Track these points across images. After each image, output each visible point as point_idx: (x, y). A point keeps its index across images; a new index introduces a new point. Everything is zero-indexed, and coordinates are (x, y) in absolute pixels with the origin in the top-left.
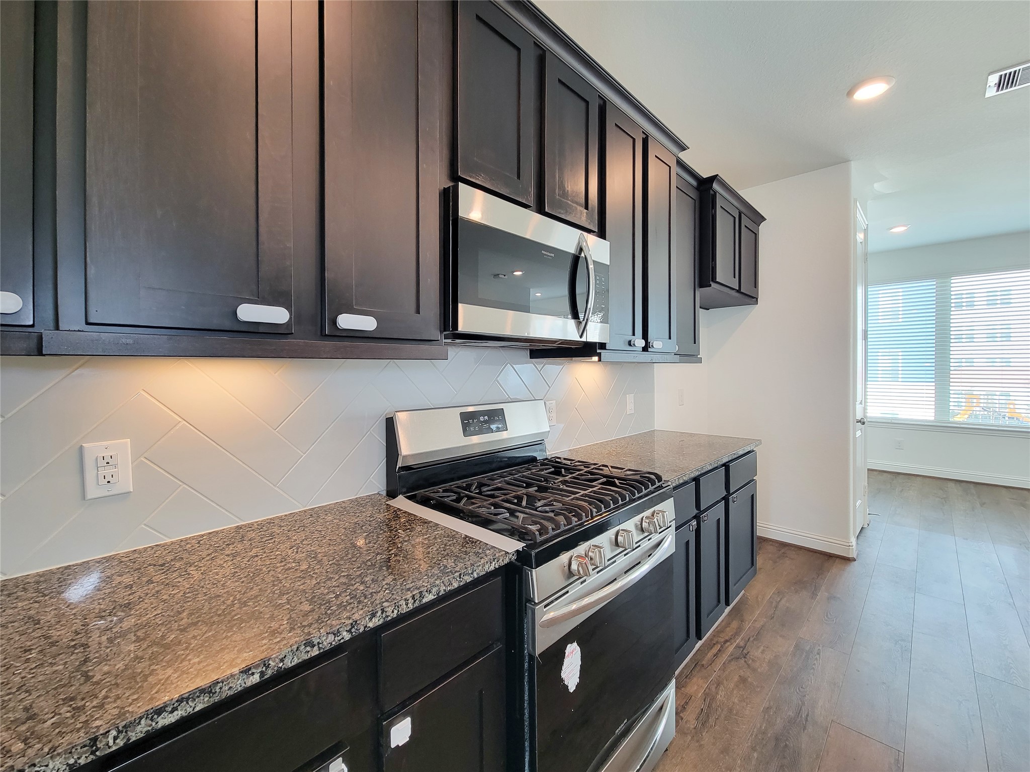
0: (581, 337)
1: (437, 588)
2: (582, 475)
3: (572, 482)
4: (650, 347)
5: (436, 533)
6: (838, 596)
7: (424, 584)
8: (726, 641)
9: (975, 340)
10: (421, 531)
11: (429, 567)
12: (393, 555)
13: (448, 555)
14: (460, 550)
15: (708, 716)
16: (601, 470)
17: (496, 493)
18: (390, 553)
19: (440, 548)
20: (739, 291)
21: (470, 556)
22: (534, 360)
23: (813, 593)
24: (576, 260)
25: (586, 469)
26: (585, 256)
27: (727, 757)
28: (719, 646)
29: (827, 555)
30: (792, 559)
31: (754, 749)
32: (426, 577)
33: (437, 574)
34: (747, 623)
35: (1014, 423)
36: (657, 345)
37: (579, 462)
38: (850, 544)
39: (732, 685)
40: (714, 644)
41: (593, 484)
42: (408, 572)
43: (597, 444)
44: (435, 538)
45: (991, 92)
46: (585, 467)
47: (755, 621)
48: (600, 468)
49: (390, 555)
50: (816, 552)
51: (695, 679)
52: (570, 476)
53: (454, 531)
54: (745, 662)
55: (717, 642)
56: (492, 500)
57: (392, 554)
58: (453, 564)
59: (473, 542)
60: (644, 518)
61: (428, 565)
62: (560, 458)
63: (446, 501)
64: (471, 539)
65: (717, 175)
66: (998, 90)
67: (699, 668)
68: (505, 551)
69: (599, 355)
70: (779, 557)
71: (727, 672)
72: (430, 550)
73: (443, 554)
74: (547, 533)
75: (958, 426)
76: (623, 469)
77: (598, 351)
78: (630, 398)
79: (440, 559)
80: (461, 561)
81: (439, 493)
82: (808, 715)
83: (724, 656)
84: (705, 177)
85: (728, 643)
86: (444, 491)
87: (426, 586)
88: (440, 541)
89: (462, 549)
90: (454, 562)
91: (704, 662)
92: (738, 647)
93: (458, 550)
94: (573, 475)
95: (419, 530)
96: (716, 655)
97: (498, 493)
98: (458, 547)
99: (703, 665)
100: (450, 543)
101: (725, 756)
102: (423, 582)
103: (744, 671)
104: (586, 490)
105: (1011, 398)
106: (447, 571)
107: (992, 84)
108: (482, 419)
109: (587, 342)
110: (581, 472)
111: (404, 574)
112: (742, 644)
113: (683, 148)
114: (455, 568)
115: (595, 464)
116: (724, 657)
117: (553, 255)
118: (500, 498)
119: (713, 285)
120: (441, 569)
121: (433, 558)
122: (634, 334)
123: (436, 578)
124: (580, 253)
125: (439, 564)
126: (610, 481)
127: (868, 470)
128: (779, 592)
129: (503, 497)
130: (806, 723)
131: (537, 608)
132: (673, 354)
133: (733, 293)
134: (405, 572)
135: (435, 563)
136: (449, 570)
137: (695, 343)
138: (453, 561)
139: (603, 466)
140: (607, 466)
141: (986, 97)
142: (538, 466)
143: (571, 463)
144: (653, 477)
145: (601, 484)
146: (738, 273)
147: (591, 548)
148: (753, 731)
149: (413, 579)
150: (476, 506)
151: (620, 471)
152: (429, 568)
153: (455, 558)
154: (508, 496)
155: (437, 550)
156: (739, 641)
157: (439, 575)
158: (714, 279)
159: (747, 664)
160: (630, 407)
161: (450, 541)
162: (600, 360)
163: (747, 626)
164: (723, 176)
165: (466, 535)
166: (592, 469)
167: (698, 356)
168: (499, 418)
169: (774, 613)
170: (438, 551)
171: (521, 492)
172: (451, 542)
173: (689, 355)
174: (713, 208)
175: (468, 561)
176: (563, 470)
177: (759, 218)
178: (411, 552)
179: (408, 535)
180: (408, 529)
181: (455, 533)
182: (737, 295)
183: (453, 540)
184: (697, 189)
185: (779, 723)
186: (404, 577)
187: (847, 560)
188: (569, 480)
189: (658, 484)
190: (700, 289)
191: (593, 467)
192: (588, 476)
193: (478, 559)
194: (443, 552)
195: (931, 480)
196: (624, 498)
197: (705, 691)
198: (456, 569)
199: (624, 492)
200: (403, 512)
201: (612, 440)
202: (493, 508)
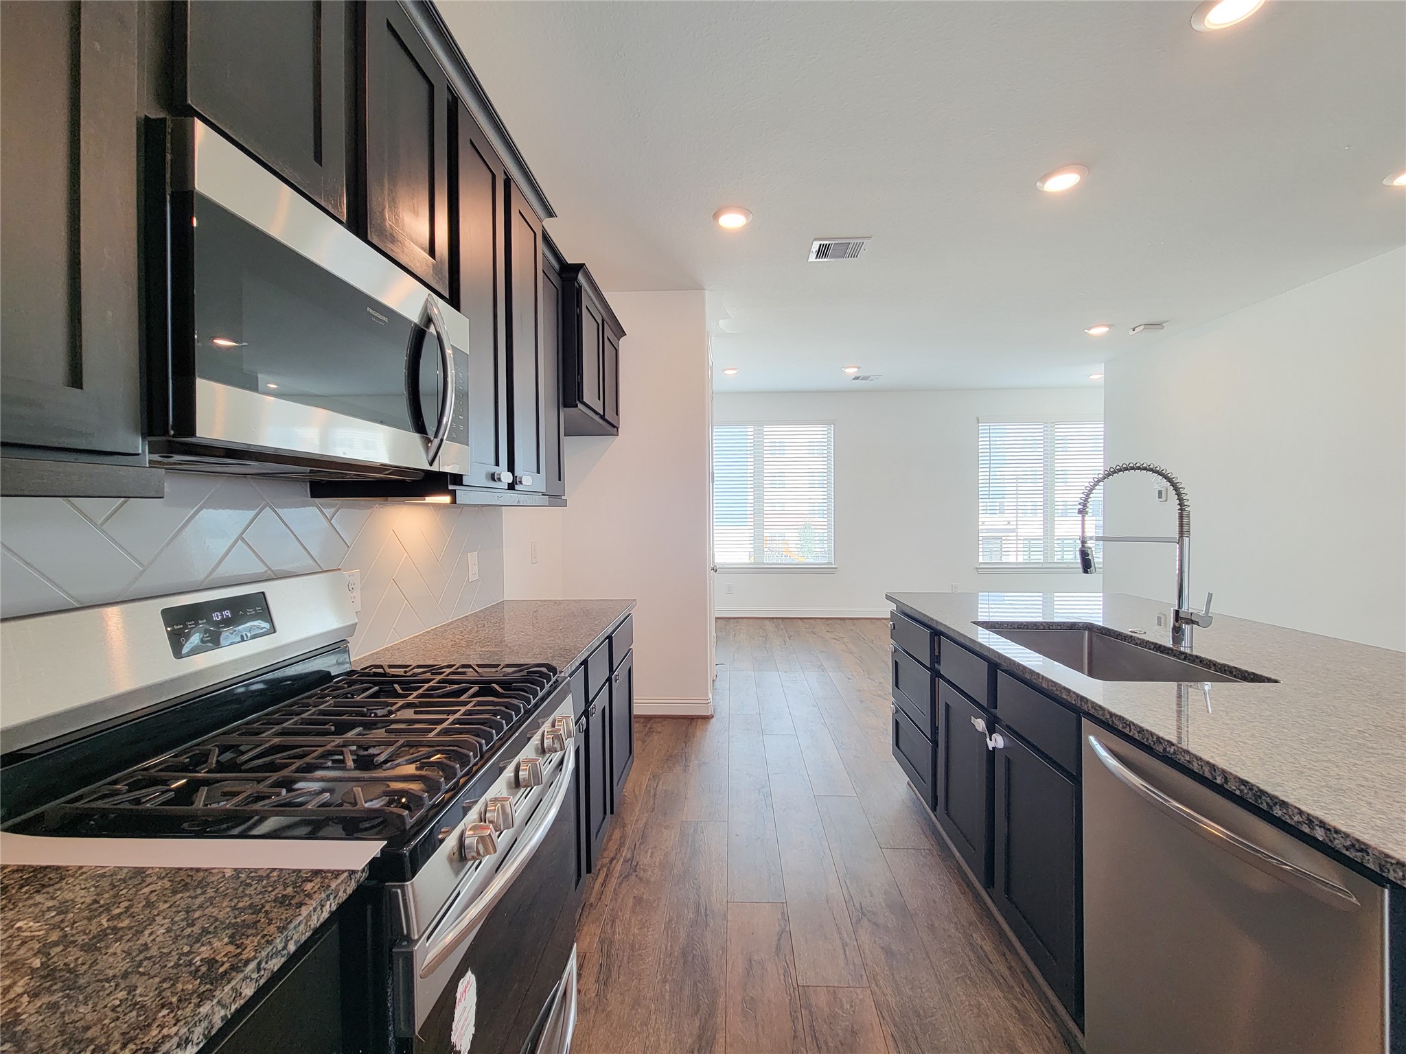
0: (431, 464)
1: (204, 1024)
2: (433, 688)
3: (422, 705)
4: (517, 484)
5: (147, 890)
6: (707, 760)
7: (165, 1031)
8: (613, 859)
9: (786, 486)
10: (95, 902)
11: (164, 980)
12: (25, 999)
13: (205, 931)
14: (234, 908)
15: (609, 969)
16: (464, 673)
17: (278, 758)
18: (11, 995)
19: (173, 923)
20: (602, 417)
21: (266, 912)
22: (317, 500)
23: (685, 766)
24: (419, 335)
25: (439, 678)
26: (438, 333)
27: (639, 1010)
28: (605, 870)
29: (689, 719)
30: (660, 732)
31: (665, 981)
32: (165, 1012)
33: (194, 992)
34: (629, 826)
35: (788, 561)
36: (528, 481)
37: (419, 667)
38: (709, 701)
39: (628, 914)
40: (599, 870)
41: (463, 698)
42: (100, 1020)
43: (428, 632)
44: (149, 904)
45: (812, 258)
46: (433, 674)
47: (637, 820)
48: (460, 670)
49: (11, 1001)
50: (680, 718)
51: (586, 928)
52: (415, 694)
53: (198, 870)
54: (637, 876)
55: (602, 866)
56: (275, 776)
57: (21, 995)
58: (231, 948)
59: (260, 879)
60: (546, 733)
61: (157, 980)
62: (381, 667)
63: (148, 810)
64: (253, 874)
65: (584, 264)
66: (816, 258)
67: (588, 910)
68: (349, 870)
69: (453, 493)
70: (646, 735)
71: (620, 900)
72: (145, 938)
73: (189, 936)
74: (421, 806)
75: (770, 566)
76: (497, 666)
77: (451, 487)
78: (473, 558)
79: (186, 949)
80: (250, 932)
81: (117, 795)
82: (706, 909)
83: (613, 880)
84: (569, 263)
85: (615, 862)
86: (133, 787)
87: (176, 1034)
88: (167, 905)
89: (241, 905)
90: (231, 943)
91: (592, 900)
92: (625, 861)
93: (228, 909)
94: (420, 691)
95: (88, 900)
96: (604, 884)
97: (280, 758)
98: (225, 904)
99: (591, 905)
100: (198, 901)
101: (637, 1010)
102: (161, 1026)
103: (637, 889)
104: (455, 712)
105: (786, 538)
106: (221, 970)
107: (814, 251)
108: (216, 616)
109: (440, 472)
110: (431, 684)
111: (89, 1034)
112: (629, 856)
113: (550, 213)
114: (240, 954)
115: (450, 666)
116: (614, 882)
117: (386, 319)
118: (293, 767)
119: (580, 406)
120: (200, 973)
121: (162, 955)
122: (497, 464)
123: (195, 1000)
124: (428, 327)
125: (190, 963)
126: (486, 689)
127: (717, 618)
128: (655, 777)
129: (298, 763)
130: (706, 918)
131: (416, 948)
132: (541, 494)
133: (597, 418)
134: (87, 1028)
135: (177, 966)
136: (227, 966)
137: (560, 480)
138: (226, 940)
139: (463, 666)
140: (470, 666)
141: (809, 261)
142: (344, 688)
143: (405, 672)
144: (544, 669)
145: (474, 696)
146: (601, 394)
147: (489, 805)
148: (660, 958)
149: (123, 1034)
150: (240, 797)
151: (494, 670)
152: (165, 985)
153: (229, 932)
154: (307, 759)
155: (169, 931)
156: (626, 853)
157: (202, 989)
158: (580, 398)
159: (639, 878)
160: (473, 572)
161: (196, 897)
162: (454, 501)
163: (629, 830)
164: (588, 266)
165: (235, 870)
166: (447, 675)
167: (563, 497)
168: (255, 610)
169: (654, 803)
170: (172, 934)
171: (333, 744)
172: (201, 899)
173: (555, 497)
174: (578, 306)
175: (269, 924)
176: (396, 686)
177: (621, 333)
178: (85, 967)
179: (55, 927)
180: (49, 909)
181: (202, 874)
182: (600, 421)
183: (204, 893)
184: (560, 274)
185: (683, 933)
186: (92, 1040)
187: (707, 718)
188: (417, 701)
189: (553, 679)
190: (565, 409)
191: (448, 671)
192: (446, 687)
193: (291, 912)
194: (189, 930)
195: (755, 621)
196: (518, 711)
197: (600, 937)
198: (244, 957)
199: (515, 702)
200: (13, 872)
201: (452, 623)
202: (284, 791)
